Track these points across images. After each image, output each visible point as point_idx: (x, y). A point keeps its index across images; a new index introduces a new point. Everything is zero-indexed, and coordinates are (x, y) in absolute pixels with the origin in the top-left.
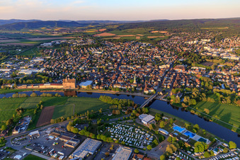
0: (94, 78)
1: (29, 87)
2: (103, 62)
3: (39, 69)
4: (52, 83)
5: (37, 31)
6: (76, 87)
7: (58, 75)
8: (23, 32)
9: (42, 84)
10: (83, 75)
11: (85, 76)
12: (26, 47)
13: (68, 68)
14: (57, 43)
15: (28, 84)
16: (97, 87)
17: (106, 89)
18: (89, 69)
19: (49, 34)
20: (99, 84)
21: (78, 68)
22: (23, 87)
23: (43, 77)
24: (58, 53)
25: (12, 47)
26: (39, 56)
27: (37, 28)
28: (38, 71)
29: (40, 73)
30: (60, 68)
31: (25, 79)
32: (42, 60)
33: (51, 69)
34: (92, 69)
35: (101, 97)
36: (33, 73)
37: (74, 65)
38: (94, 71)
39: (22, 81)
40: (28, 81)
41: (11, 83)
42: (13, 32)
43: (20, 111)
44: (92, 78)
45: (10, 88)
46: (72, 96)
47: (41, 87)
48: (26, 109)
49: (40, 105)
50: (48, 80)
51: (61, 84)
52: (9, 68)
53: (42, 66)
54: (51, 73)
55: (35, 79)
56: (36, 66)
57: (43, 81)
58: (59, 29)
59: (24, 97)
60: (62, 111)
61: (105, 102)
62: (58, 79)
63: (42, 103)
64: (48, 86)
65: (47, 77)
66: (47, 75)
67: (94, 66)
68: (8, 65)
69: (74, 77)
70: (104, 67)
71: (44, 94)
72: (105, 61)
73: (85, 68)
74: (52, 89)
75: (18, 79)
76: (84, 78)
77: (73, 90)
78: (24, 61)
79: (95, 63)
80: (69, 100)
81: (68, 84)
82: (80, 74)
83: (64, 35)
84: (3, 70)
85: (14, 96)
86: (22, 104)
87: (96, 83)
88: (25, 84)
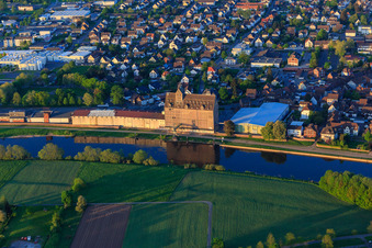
0: (293, 90)
1: (34, 120)
2: (331, 22)
3: (72, 48)
4: (123, 108)
6: (218, 128)
7: (145, 73)
9: (84, 110)
10: (246, 79)
11: (257, 84)
13: (183, 45)
15: (32, 109)
16: (310, 132)
17: (351, 142)
18: (270, 55)
20: (319, 120)
21: (227, 49)
22: (13, 118)
23: (87, 83)
28: (67, 57)
29: (75, 67)
30: (150, 47)
31: (21, 87)
32: (84, 13)
33: (117, 52)
34: (283, 55)
35: (329, 176)
36: (49, 64)
37: (211, 38)
38: (293, 62)
44: (285, 93)
46: (200, 166)
47: (80, 121)
48: (20, 209)
49: (72, 196)
50: (106, 96)
51: (155, 111)
53: (83, 39)
54: (116, 68)
55: (57, 89)
56: (60, 39)
57: (87, 98)
59: (13, 160)
60: (162, 226)
61: (350, 201)
62: (145, 92)
63: (82, 189)
64: (104, 119)
65: (102, 84)
66: (100, 74)
67: (293, 39)
69: (208, 85)
70: (339, 46)
71: (89, 153)
72: (345, 22)
73: (255, 49)
74: (121, 132)
76: (251, 92)
77: (204, 140)
78: (19, 17)
79: (301, 26)
80: (187, 181)
81: (186, 115)
82: (232, 72)
86: (9, 186)
87: (306, 113)
88: (19, 107)
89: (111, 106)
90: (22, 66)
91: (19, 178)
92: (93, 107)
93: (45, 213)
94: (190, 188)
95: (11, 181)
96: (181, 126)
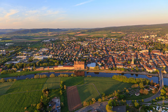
1: (46, 69)
2: (92, 50)
3: (48, 55)
4: (64, 65)
5: (37, 34)
6: (85, 68)
8: (28, 35)
10: (85, 59)
12: (33, 43)
13: (69, 54)
14: (53, 40)
15: (45, 67)
16: (103, 68)
18: (86, 55)
19: (45, 36)
20: (103, 65)
21: (77, 54)
22: (41, 69)
23: (55, 61)
24: (57, 45)
25: (23, 43)
26: (44, 47)
27: (36, 32)
28: (47, 57)
29: (50, 59)
30: (63, 54)
32: (48, 50)
34: (88, 55)
36: (44, 58)
37: (73, 52)
38: (91, 56)
39: (39, 65)
40: (44, 64)
41: (31, 66)
42: (22, 35)
43: (47, 92)
44: (94, 61)
45: (30, 70)
47: (56, 69)
50: (60, 63)
51: (72, 66)
52: (25, 55)
54: (58, 58)
57: (56, 64)
58: (50, 33)
62: (66, 62)
63: (64, 84)
64: (61, 68)
67: (88, 52)
68: (24, 53)
70: (97, 53)
71: (61, 75)
72: (94, 49)
73: (83, 54)
74: (65, 70)
75: (35, 63)
76: (87, 61)
77: (82, 71)
78: (34, 50)
79: (88, 50)
80: (85, 79)
82: (81, 58)
83: (55, 36)
84: (21, 57)
85: (35, 77)
86: (45, 84)
87: (100, 64)
88: (41, 67)
89: (61, 65)
90: (39, 59)
91: (47, 82)
92: (57, 65)
93: (57, 90)
94: (87, 81)
95: (45, 83)
96: (78, 68)
